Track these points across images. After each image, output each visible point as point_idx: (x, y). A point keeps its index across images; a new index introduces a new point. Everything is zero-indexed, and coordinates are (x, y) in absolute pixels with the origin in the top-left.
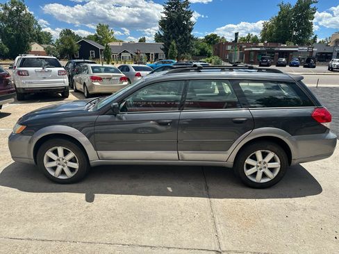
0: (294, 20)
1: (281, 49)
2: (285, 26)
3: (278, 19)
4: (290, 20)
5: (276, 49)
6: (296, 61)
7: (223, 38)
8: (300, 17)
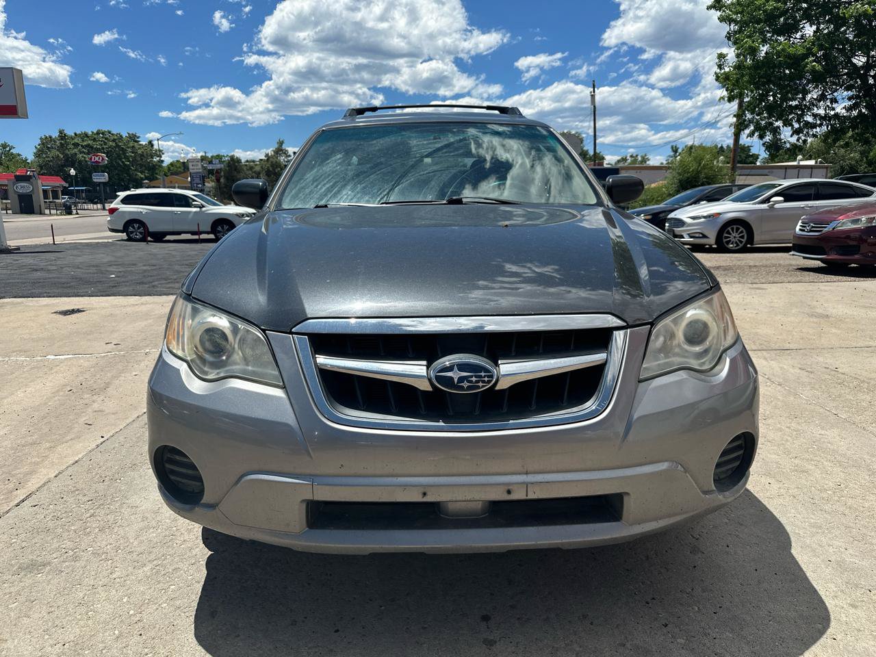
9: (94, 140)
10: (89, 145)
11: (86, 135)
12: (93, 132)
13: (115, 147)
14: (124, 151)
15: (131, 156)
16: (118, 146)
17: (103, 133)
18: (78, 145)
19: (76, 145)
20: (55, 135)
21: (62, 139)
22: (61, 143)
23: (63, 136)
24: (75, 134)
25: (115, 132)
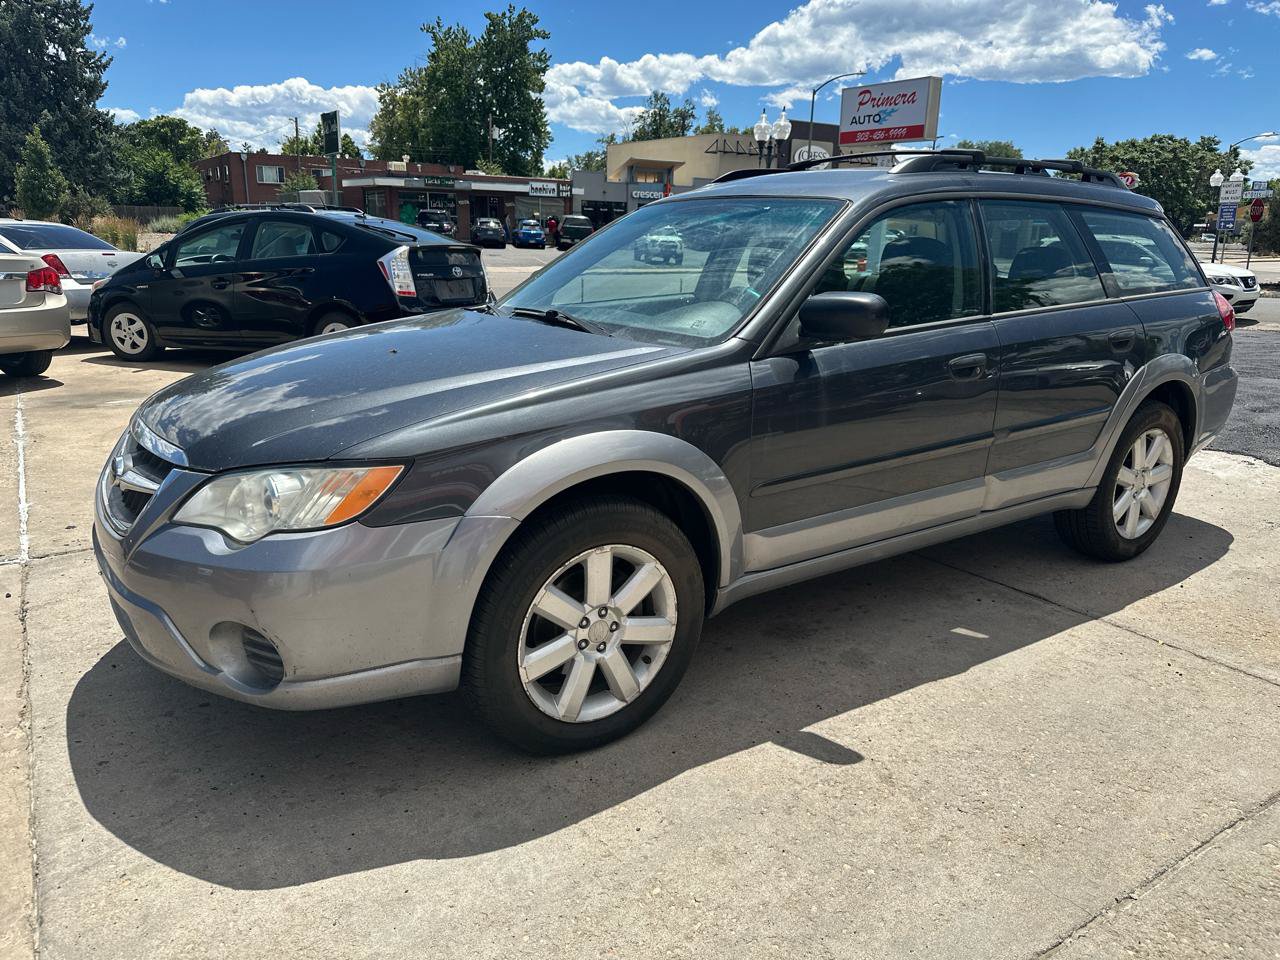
0: (486, 89)
1: (476, 186)
2: (460, 107)
3: (432, 79)
4: (472, 87)
5: (460, 185)
6: (531, 227)
7: (213, 136)
8: (503, 78)
9: (1143, 151)
10: (1133, 158)
11: (1133, 144)
12: (1145, 140)
13: (1172, 160)
14: (1185, 165)
15: (1194, 174)
16: (1176, 158)
17: (1160, 141)
18: (1117, 159)
19: (1114, 159)
20: (1089, 146)
21: (1097, 152)
22: (1094, 158)
23: (1100, 147)
24: (1117, 144)
25: (1178, 138)
